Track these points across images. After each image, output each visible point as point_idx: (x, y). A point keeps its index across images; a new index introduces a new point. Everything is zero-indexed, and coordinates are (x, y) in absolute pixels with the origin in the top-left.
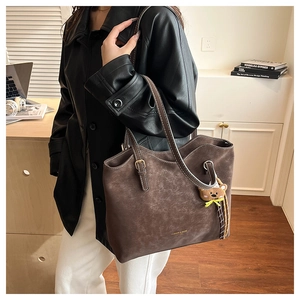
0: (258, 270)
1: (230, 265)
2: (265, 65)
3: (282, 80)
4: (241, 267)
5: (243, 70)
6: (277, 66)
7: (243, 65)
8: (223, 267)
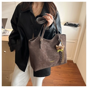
2: (74, 23)
4: (65, 81)
5: (67, 24)
6: (77, 24)
8: (60, 81)
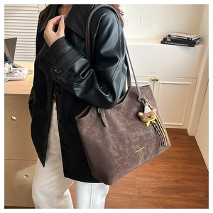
0: (177, 181)
1: (158, 178)
2: (185, 36)
3: (197, 47)
4: (165, 179)
5: (169, 40)
6: (193, 37)
7: (169, 36)
8: (153, 179)
